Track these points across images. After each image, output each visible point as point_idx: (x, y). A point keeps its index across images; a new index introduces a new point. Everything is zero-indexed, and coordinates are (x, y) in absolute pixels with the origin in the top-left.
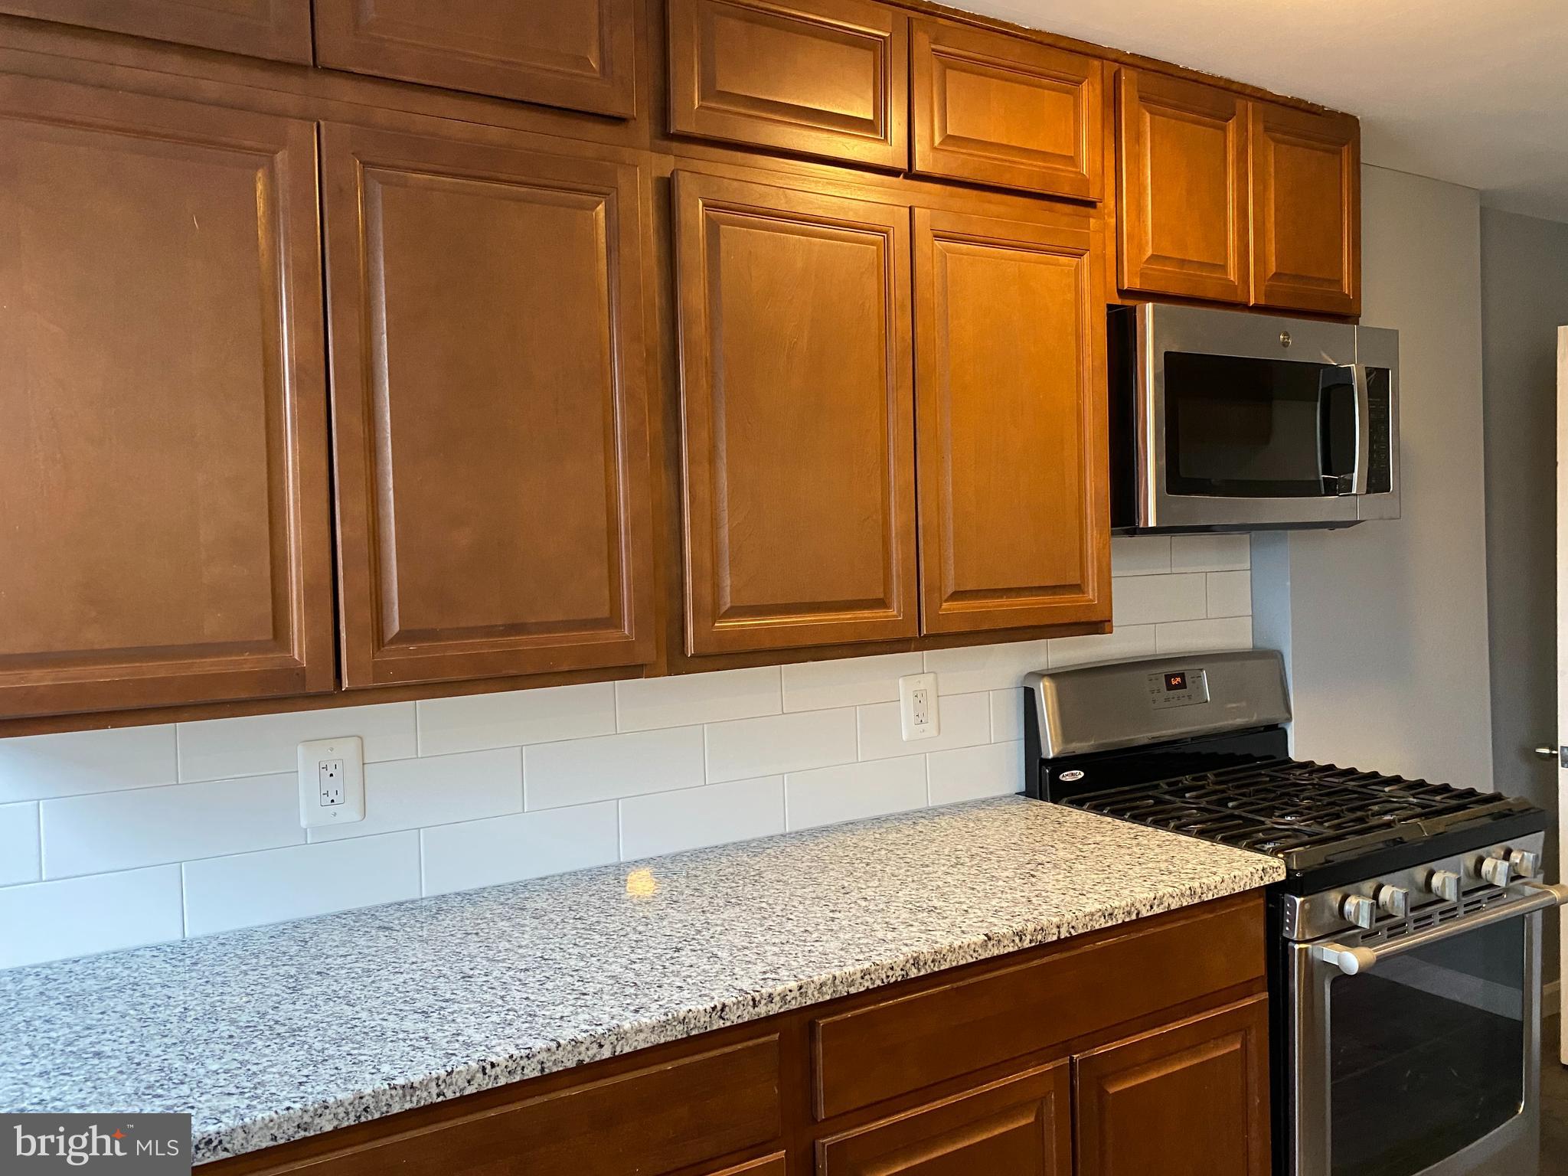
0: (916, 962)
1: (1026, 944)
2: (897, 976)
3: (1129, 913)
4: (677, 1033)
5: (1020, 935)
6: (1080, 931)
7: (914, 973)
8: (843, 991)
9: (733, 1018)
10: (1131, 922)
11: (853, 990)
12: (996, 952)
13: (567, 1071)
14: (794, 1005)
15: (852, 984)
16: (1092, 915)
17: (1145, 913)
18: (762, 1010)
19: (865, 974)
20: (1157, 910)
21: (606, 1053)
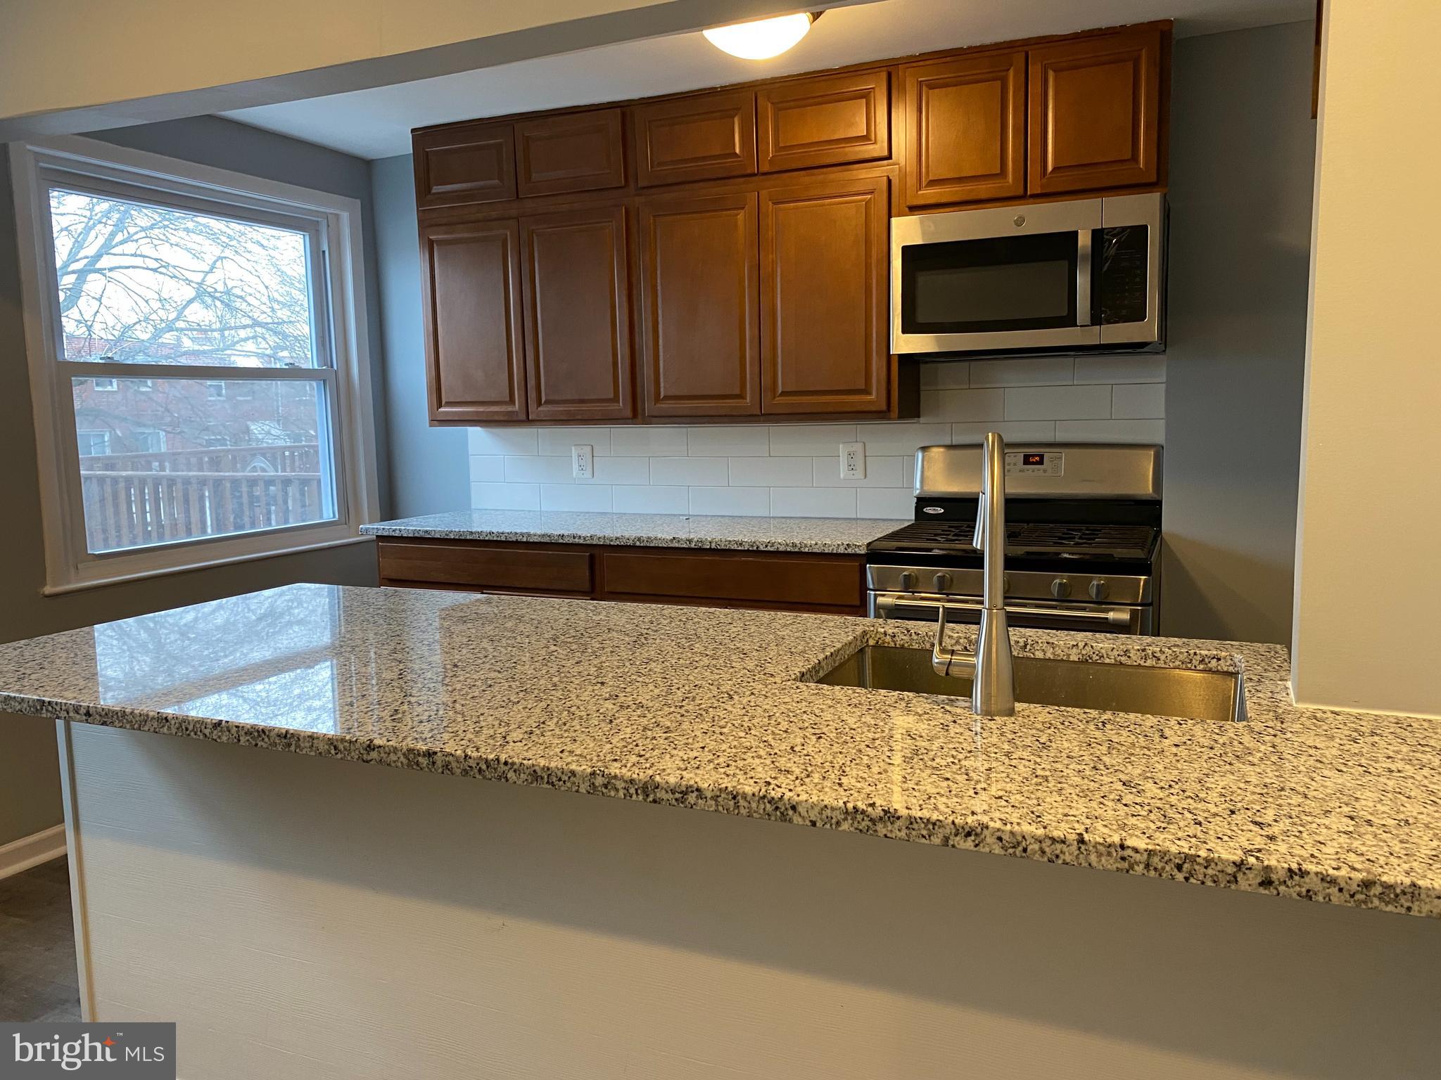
0: (639, 539)
1: (693, 546)
2: (630, 543)
3: (752, 546)
4: (547, 540)
5: (690, 541)
6: (723, 547)
7: (638, 544)
8: (608, 542)
9: (566, 540)
10: (753, 551)
11: (612, 543)
12: (677, 545)
13: (513, 541)
14: (588, 542)
15: (612, 541)
16: (730, 541)
17: (762, 548)
18: (577, 540)
19: (617, 538)
20: (769, 548)
21: (525, 540)
